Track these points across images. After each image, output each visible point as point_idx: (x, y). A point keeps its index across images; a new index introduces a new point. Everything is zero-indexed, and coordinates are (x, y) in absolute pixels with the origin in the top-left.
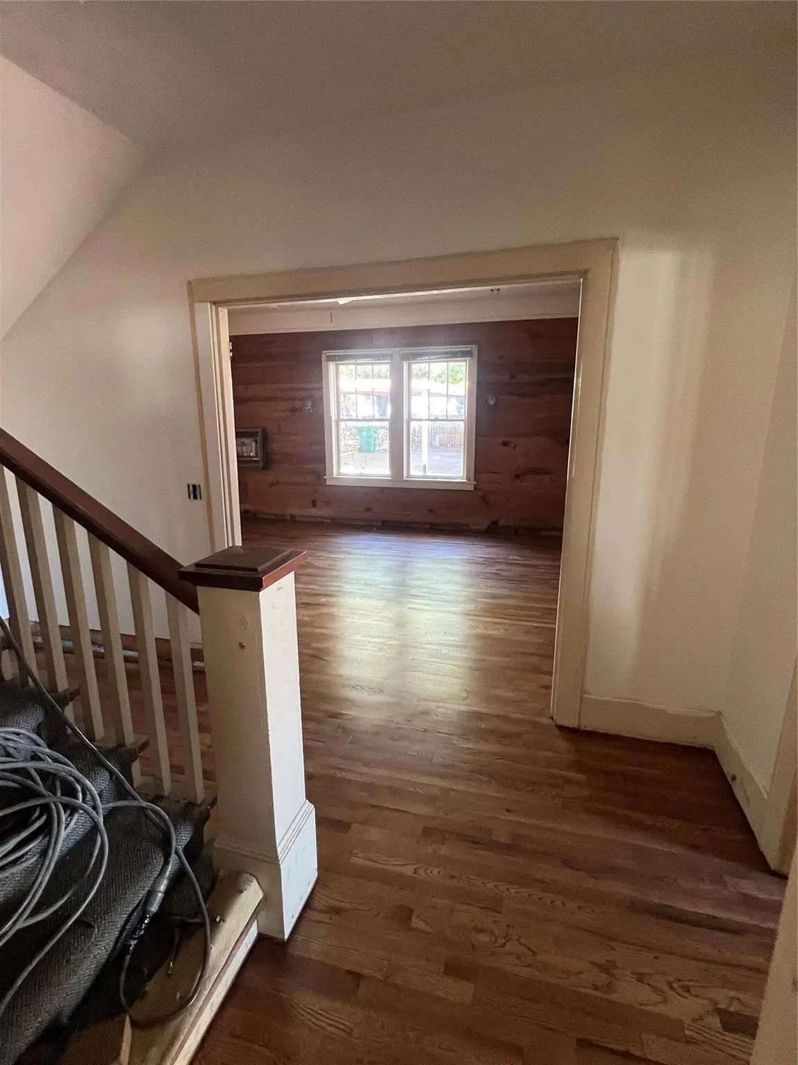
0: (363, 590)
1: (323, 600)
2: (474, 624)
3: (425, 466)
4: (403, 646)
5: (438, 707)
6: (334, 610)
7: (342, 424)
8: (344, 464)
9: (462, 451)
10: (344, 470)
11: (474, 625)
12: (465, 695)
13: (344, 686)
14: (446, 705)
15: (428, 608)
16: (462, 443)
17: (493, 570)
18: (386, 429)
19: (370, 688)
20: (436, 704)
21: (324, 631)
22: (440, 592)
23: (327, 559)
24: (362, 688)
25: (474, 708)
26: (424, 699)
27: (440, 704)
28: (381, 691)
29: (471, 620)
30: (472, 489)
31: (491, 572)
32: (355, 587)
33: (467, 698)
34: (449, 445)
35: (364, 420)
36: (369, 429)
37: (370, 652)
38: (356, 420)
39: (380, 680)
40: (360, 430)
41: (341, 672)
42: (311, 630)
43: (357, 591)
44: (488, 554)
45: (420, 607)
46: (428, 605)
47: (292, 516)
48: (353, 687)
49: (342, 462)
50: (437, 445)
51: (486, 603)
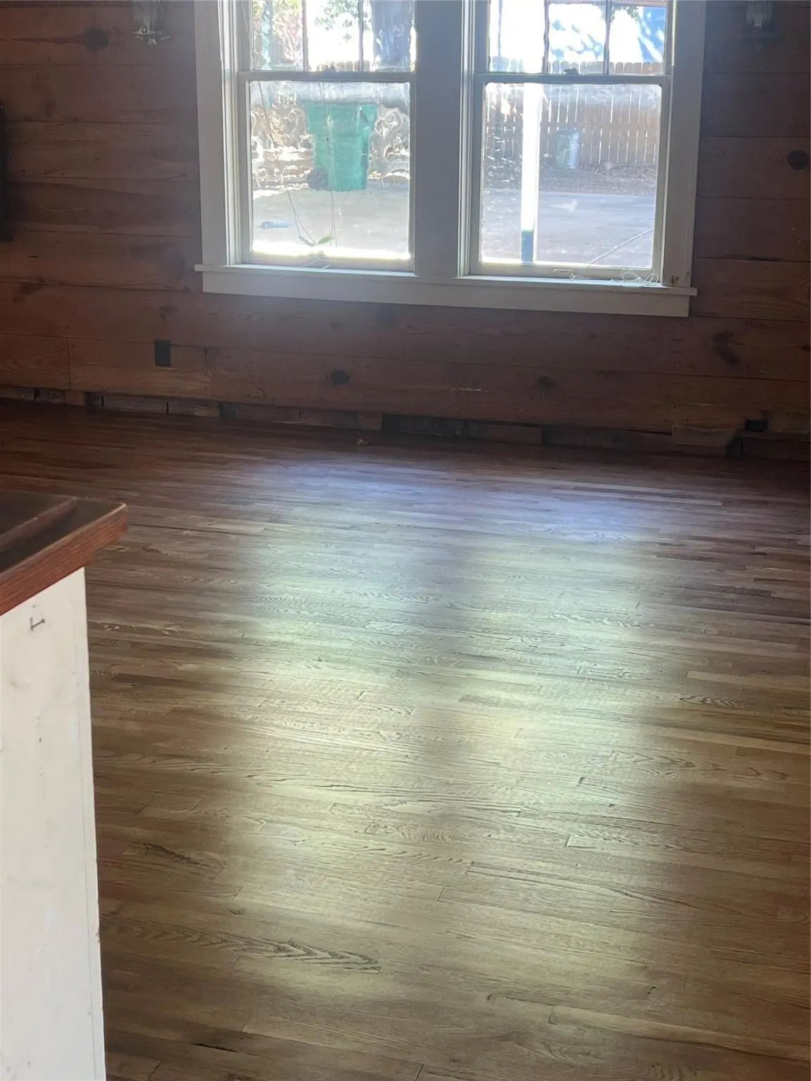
0: (318, 637)
1: (190, 666)
2: (675, 752)
3: (528, 237)
4: (444, 818)
5: (553, 1020)
6: (222, 701)
7: (258, 91)
8: (263, 226)
9: (654, 184)
10: (263, 245)
11: (675, 756)
12: (642, 981)
13: (251, 944)
14: (577, 1013)
15: (529, 699)
16: (656, 160)
17: (743, 579)
18: (403, 110)
19: (333, 955)
20: (547, 1010)
21: (187, 766)
22: (568, 647)
23: (204, 534)
24: (309, 953)
25: (669, 1026)
26: (509, 995)
27: (560, 1010)
28: (369, 963)
29: (668, 739)
30: (686, 314)
31: (738, 585)
32: (293, 627)
33: (649, 991)
34: (609, 166)
35: (330, 75)
36: (343, 108)
37: (335, 837)
38: (304, 76)
39: (369, 927)
40: (315, 110)
41: (240, 900)
42: (146, 763)
43: (298, 641)
44: (728, 527)
45: (504, 696)
46: (528, 688)
47: (88, 394)
48: (280, 949)
49: (256, 222)
50: (572, 164)
51: (719, 687)
